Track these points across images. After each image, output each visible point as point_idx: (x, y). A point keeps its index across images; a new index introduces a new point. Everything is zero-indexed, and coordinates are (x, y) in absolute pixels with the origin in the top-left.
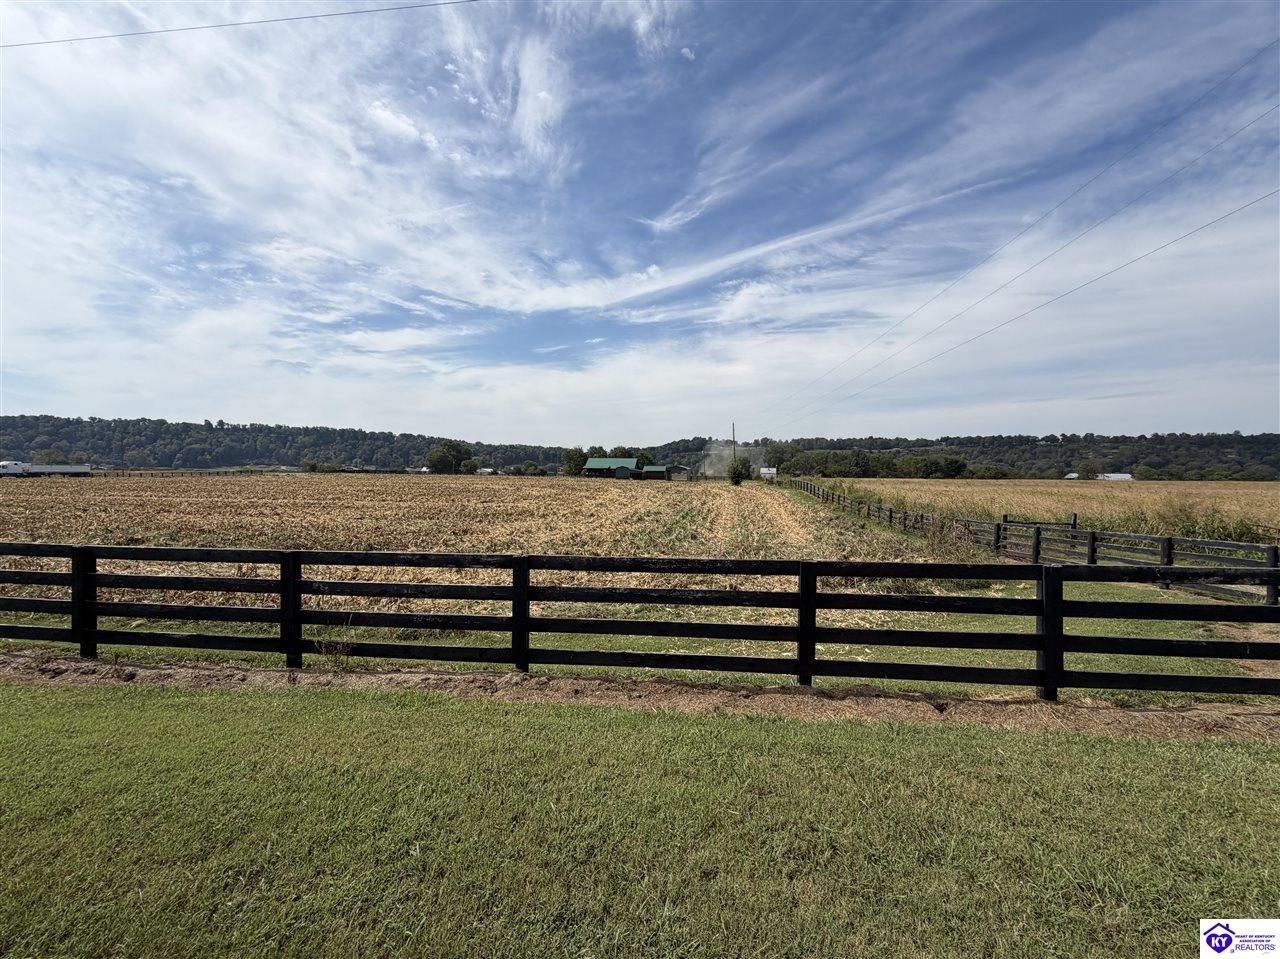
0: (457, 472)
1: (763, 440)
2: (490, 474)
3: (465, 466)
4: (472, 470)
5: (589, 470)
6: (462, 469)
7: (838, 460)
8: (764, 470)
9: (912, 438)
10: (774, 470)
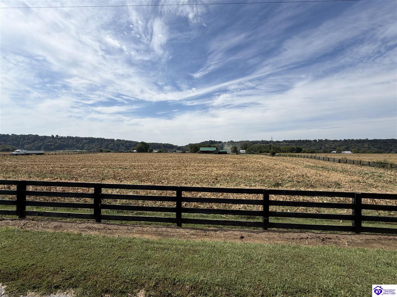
0: (147, 152)
2: (157, 152)
3: (149, 150)
5: (201, 151)
8: (241, 151)
10: (245, 151)
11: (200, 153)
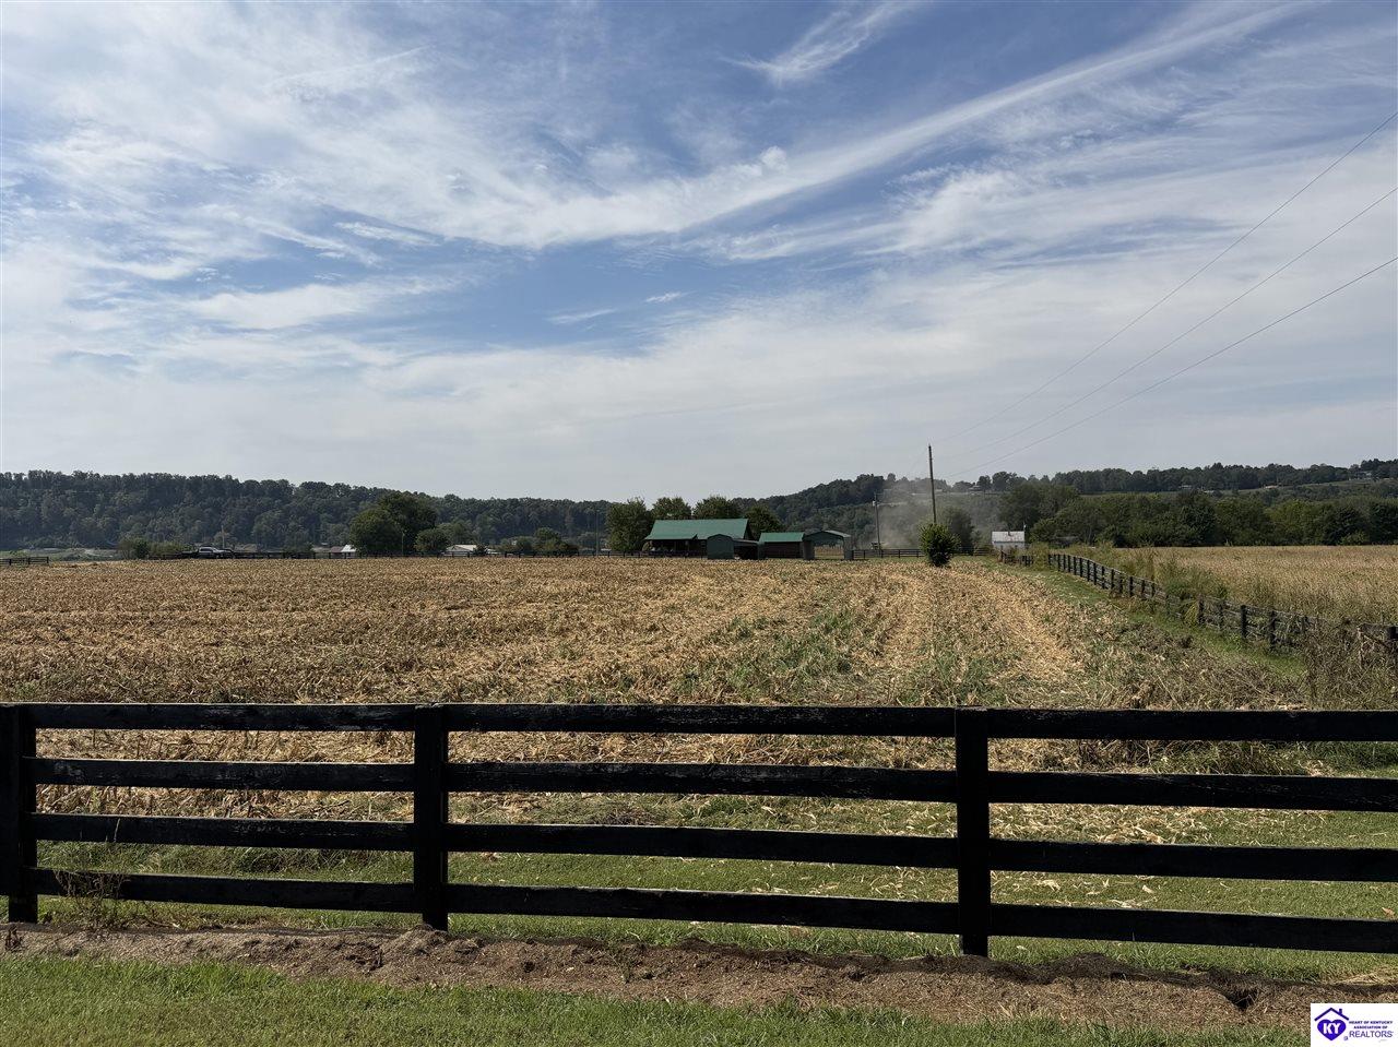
0: (409, 552)
1: (997, 476)
2: (469, 554)
3: (425, 540)
4: (437, 548)
5: (657, 543)
6: (419, 545)
7: (1150, 511)
8: (999, 536)
9: (1302, 463)
10: (1020, 536)
11: (655, 555)
